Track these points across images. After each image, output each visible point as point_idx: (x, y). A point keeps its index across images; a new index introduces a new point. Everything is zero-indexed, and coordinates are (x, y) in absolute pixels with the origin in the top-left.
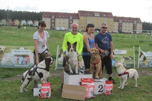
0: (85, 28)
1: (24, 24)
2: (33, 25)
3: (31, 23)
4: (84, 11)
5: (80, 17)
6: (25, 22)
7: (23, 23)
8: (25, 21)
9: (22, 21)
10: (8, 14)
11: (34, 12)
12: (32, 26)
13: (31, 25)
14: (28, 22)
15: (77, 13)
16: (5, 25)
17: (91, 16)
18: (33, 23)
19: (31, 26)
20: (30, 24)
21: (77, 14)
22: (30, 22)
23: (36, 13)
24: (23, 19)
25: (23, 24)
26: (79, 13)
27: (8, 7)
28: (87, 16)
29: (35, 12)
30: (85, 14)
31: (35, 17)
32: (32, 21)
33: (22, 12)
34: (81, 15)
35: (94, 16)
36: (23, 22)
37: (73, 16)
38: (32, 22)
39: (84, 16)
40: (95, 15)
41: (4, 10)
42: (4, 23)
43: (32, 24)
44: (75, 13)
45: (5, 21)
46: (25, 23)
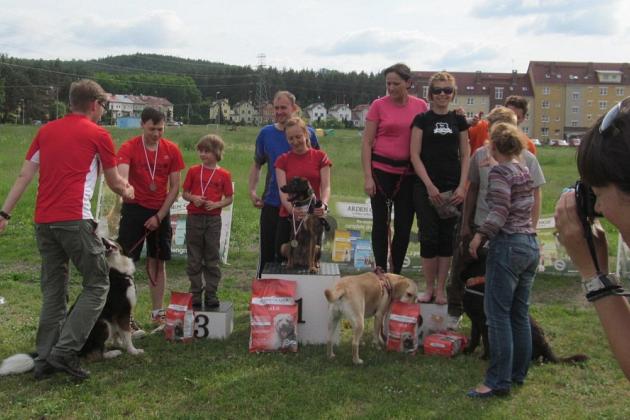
0: (557, 131)
1: (319, 118)
2: (352, 122)
3: (347, 116)
4: (554, 63)
5: (536, 89)
6: (324, 111)
7: (316, 115)
8: (325, 106)
9: (311, 109)
10: (259, 84)
11: (358, 73)
12: (348, 125)
13: (345, 121)
14: (336, 110)
15: (525, 72)
16: (249, 124)
17: (581, 82)
18: (355, 116)
19: (346, 127)
20: (340, 120)
21: (526, 77)
22: (340, 111)
23: (366, 75)
24: (316, 102)
25: (316, 118)
26: (531, 72)
27: (263, 56)
28: (566, 82)
29: (362, 73)
30: (559, 76)
31: (360, 92)
32: (351, 108)
33: (312, 72)
34: (542, 81)
35: (595, 80)
36: (315, 110)
37: (507, 84)
38: (348, 110)
39: (553, 81)
40: (601, 79)
41: (247, 70)
42: (246, 117)
43: (349, 119)
44: (515, 74)
45: (251, 108)
46: (322, 115)
